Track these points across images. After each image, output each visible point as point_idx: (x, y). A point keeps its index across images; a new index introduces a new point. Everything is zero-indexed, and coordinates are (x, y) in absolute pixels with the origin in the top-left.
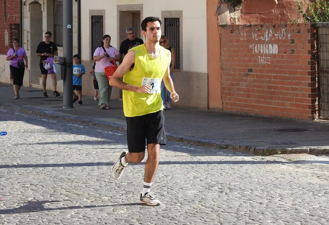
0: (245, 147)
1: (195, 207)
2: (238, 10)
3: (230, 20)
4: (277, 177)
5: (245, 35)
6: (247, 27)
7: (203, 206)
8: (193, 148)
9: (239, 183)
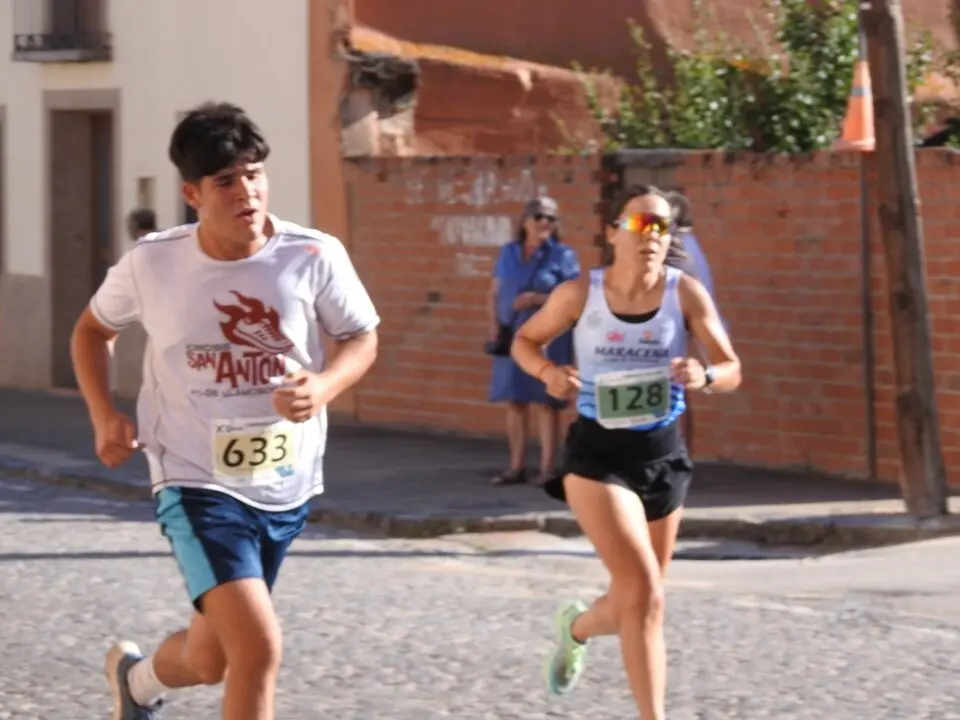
0: (365, 516)
2: (402, 111)
3: (380, 141)
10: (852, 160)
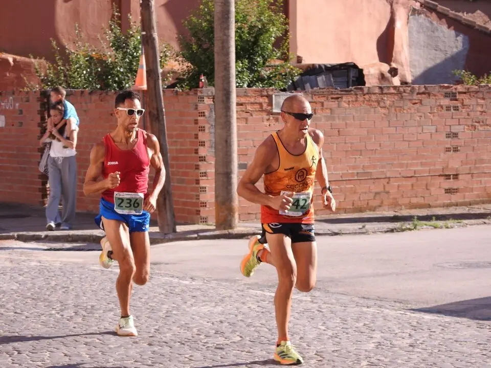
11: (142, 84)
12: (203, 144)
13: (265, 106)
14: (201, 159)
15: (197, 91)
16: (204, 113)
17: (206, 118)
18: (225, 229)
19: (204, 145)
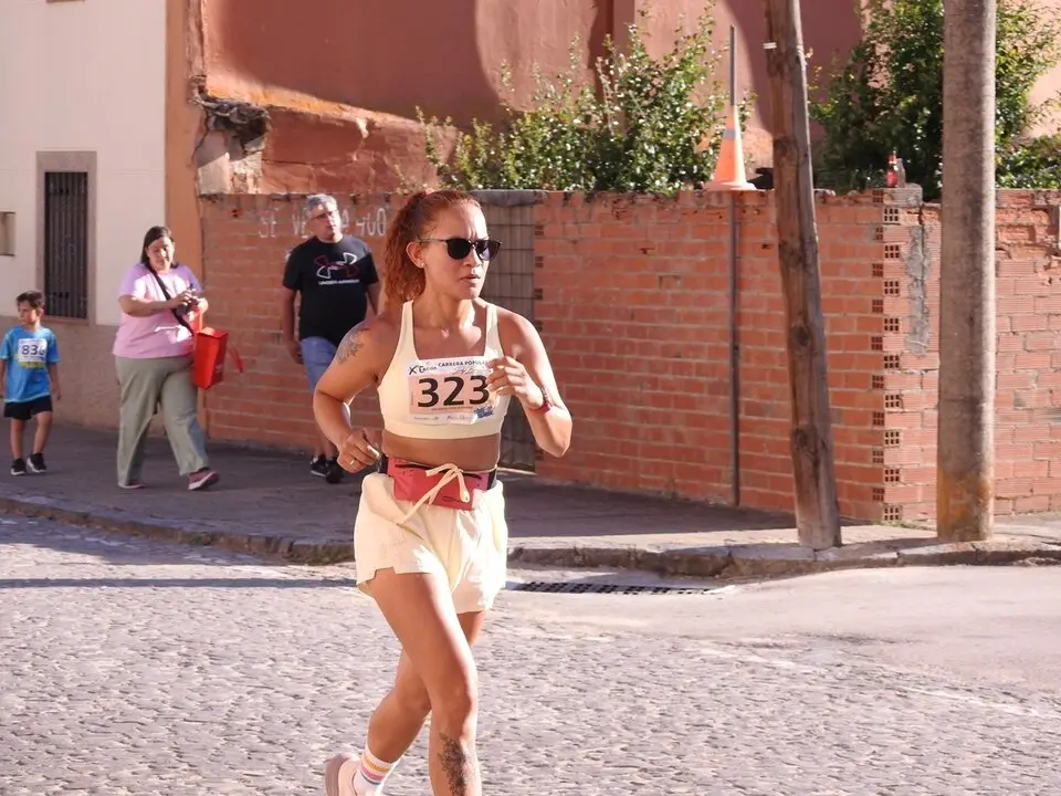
0: (263, 540)
1: (108, 705)
2: (253, 153)
3: (232, 180)
4: (347, 623)
5: (274, 223)
6: (278, 200)
7: (132, 704)
8: (118, 541)
9: (238, 640)
10: (720, 201)
11: (732, 176)
12: (893, 325)
13: (1041, 233)
14: (889, 362)
15: (882, 193)
16: (897, 248)
17: (903, 260)
18: (963, 541)
19: (897, 328)
